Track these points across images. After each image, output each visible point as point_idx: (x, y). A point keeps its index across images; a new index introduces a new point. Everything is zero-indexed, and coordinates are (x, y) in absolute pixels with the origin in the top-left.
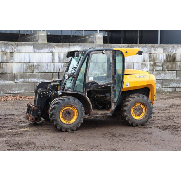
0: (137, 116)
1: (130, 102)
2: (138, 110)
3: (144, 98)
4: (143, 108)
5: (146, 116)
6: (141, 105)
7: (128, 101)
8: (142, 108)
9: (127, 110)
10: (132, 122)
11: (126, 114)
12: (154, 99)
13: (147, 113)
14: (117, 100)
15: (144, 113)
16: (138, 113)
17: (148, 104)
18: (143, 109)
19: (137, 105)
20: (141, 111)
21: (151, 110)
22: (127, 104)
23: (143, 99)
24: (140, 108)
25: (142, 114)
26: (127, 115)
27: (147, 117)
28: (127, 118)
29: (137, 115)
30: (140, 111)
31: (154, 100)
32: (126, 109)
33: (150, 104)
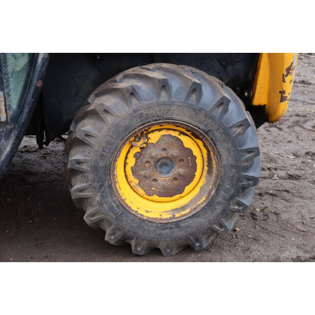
0: (155, 197)
1: (102, 120)
2: (164, 163)
3: (200, 95)
4: (196, 152)
5: (210, 204)
6: (182, 137)
7: (94, 114)
8: (189, 151)
9: (84, 167)
10: (119, 234)
11: (82, 190)
12: (282, 92)
13: (218, 188)
14: (21, 106)
15: (201, 184)
16: (164, 179)
17: (226, 132)
18: (194, 158)
19: (154, 137)
20: (181, 171)
21: (246, 169)
22: (87, 135)
23: (190, 107)
24: (174, 152)
25: (187, 189)
26: (86, 194)
27: (219, 209)
28: (89, 211)
29: (160, 195)
30: (179, 170)
31: (283, 99)
32: (79, 162)
33: (239, 130)
